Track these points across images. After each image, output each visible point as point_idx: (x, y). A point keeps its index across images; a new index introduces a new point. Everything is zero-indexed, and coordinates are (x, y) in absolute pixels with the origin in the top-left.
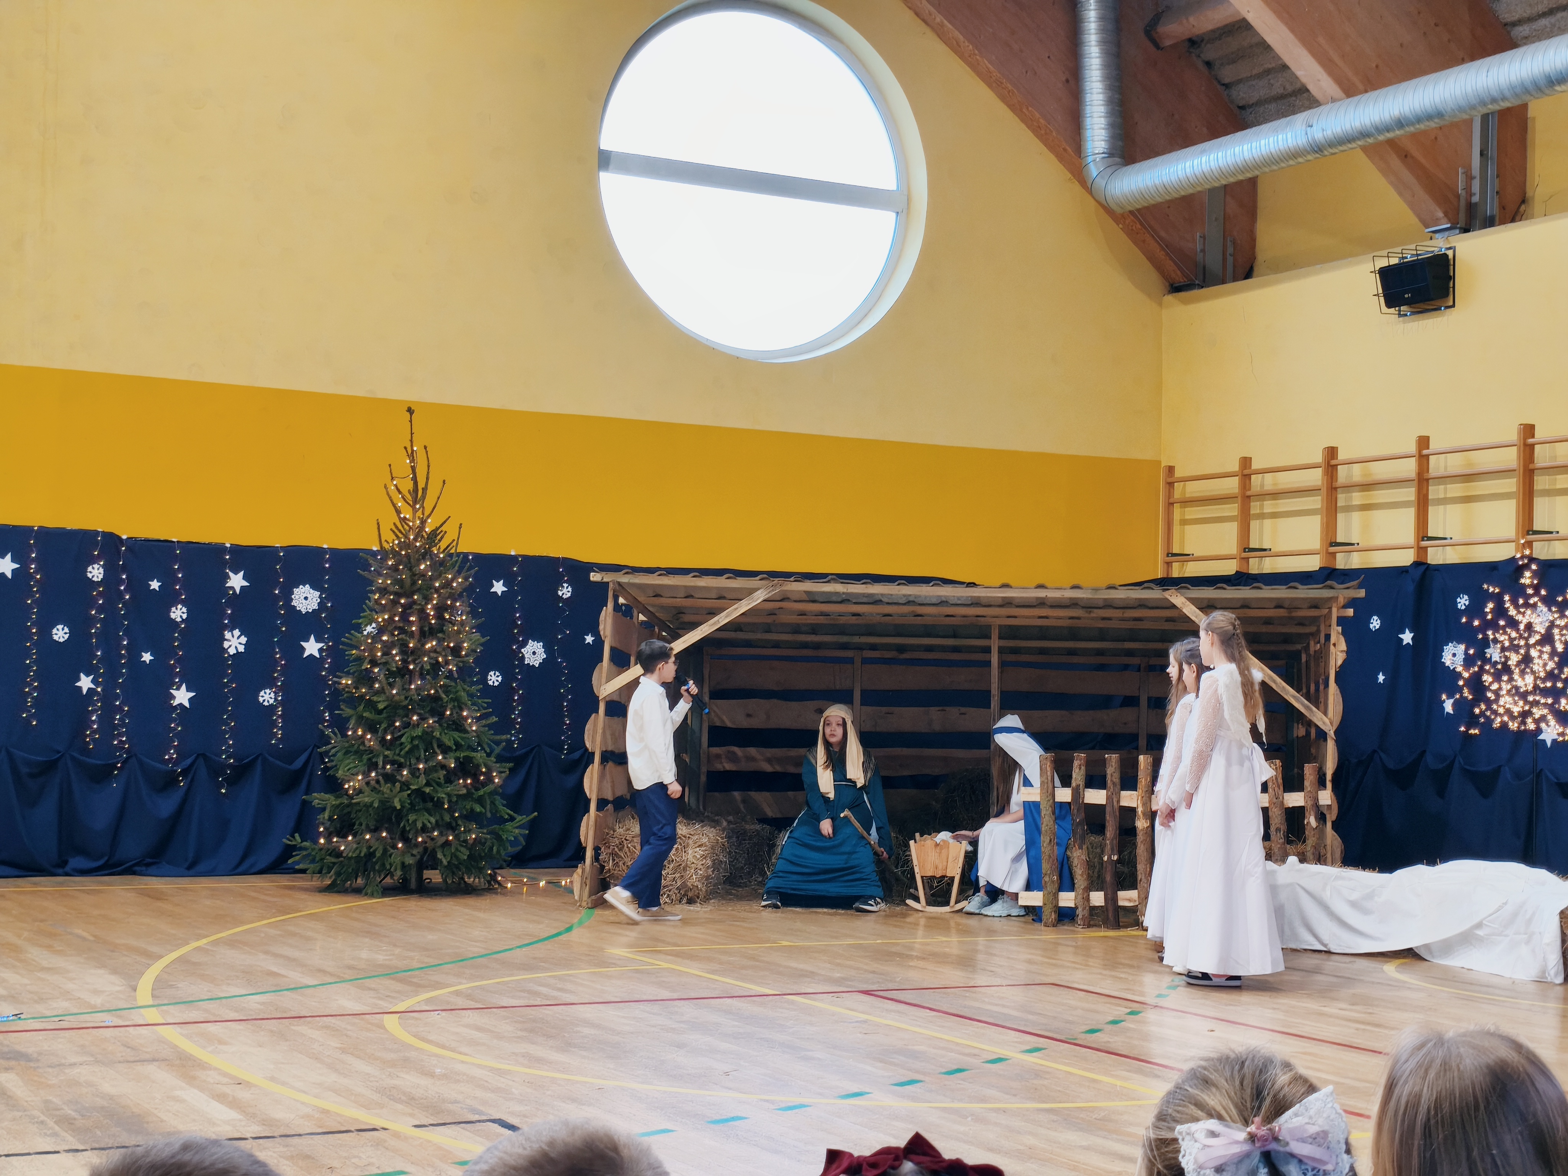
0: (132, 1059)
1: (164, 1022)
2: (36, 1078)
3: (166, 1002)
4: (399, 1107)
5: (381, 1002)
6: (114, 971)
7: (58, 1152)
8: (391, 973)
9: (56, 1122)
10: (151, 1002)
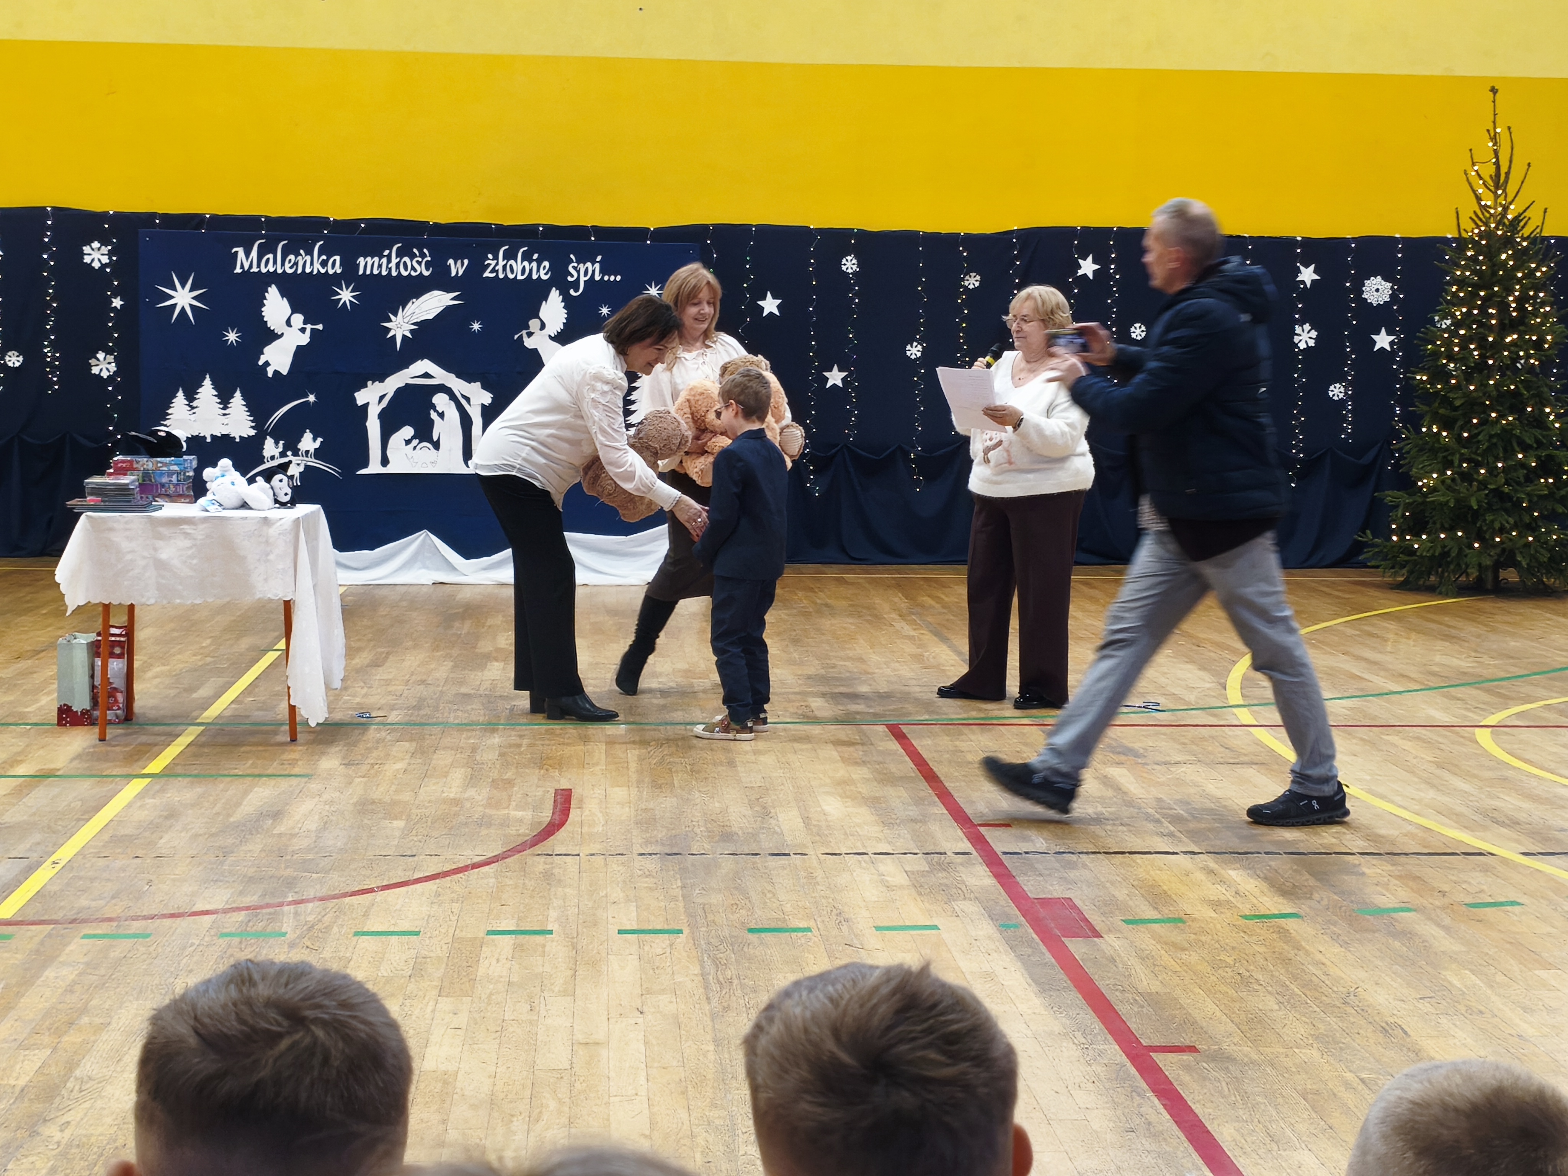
0: (1232, 761)
1: (1257, 723)
2: (1145, 775)
3: (1256, 702)
4: (1504, 830)
5: (1470, 714)
6: (1203, 668)
7: (1177, 853)
8: (1477, 682)
9: (1169, 822)
10: (1241, 702)
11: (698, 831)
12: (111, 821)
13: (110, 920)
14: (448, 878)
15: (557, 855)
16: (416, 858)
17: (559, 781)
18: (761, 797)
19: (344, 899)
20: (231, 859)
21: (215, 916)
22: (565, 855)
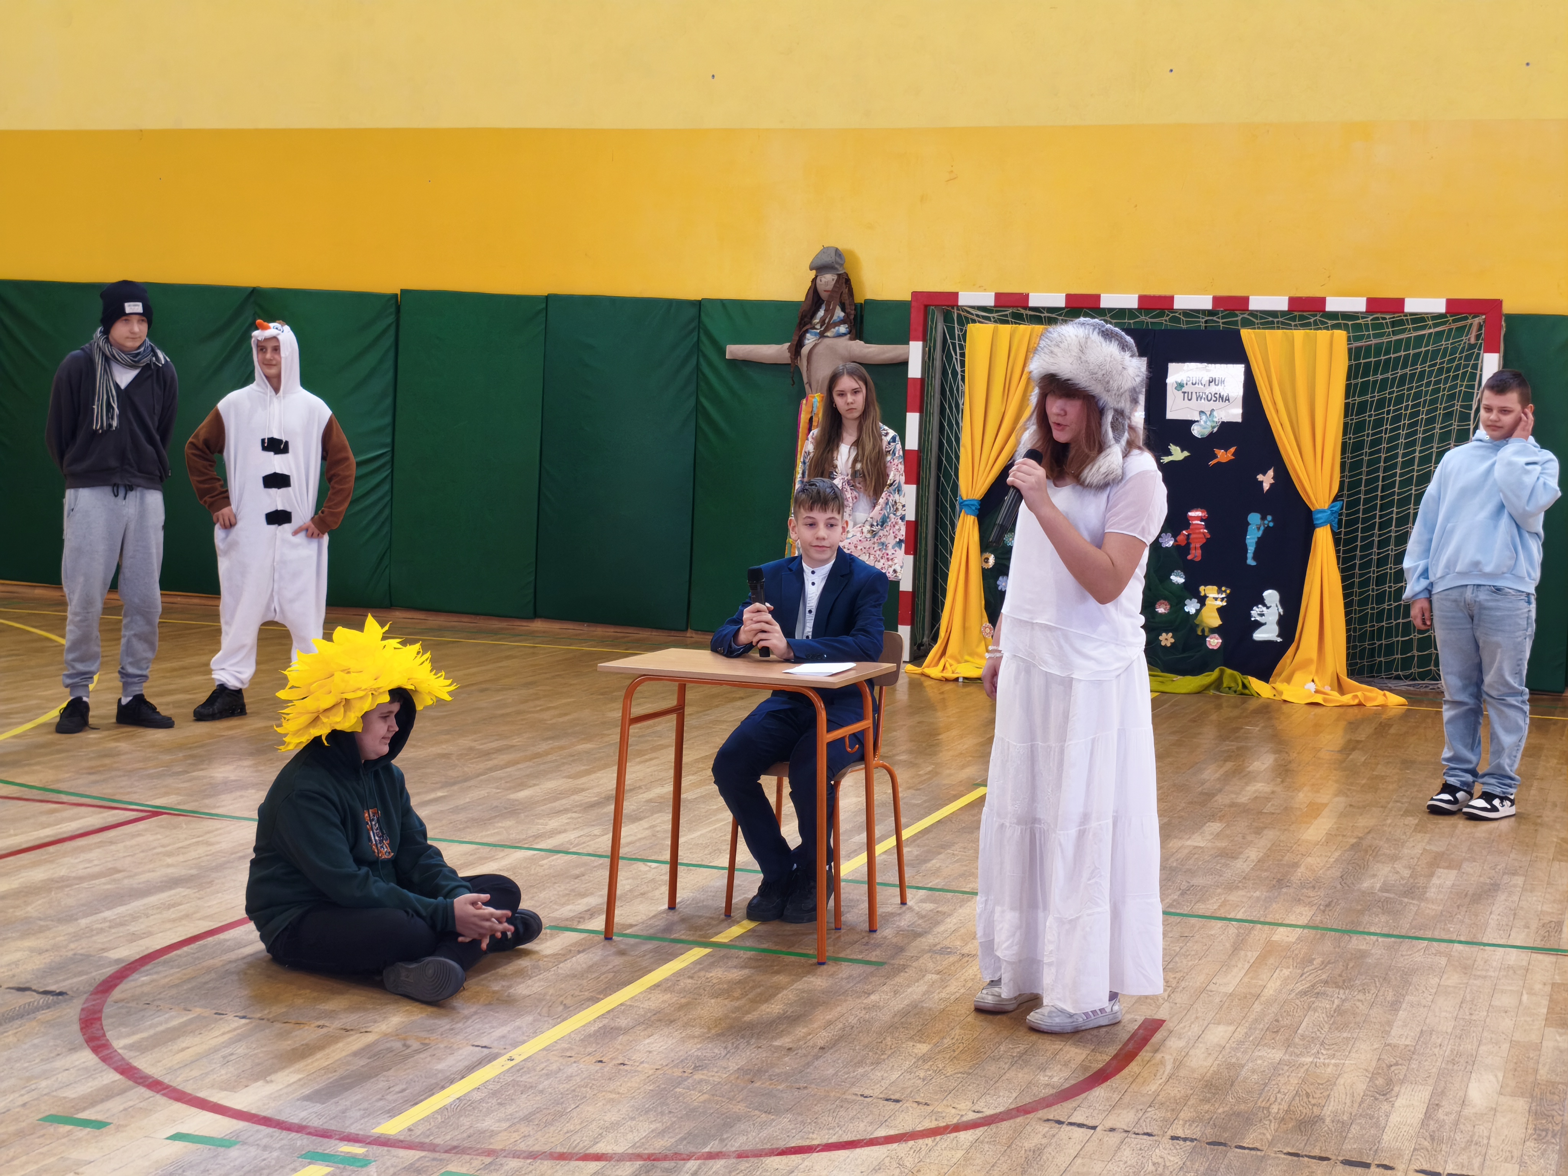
11: (1275, 1109)
12: (621, 1005)
13: (490, 1153)
14: (911, 1143)
15: (1071, 1124)
16: (899, 1105)
17: (1159, 1007)
18: (1397, 1064)
19: (764, 1159)
20: (698, 1076)
21: (603, 1163)
22: (1081, 1125)
